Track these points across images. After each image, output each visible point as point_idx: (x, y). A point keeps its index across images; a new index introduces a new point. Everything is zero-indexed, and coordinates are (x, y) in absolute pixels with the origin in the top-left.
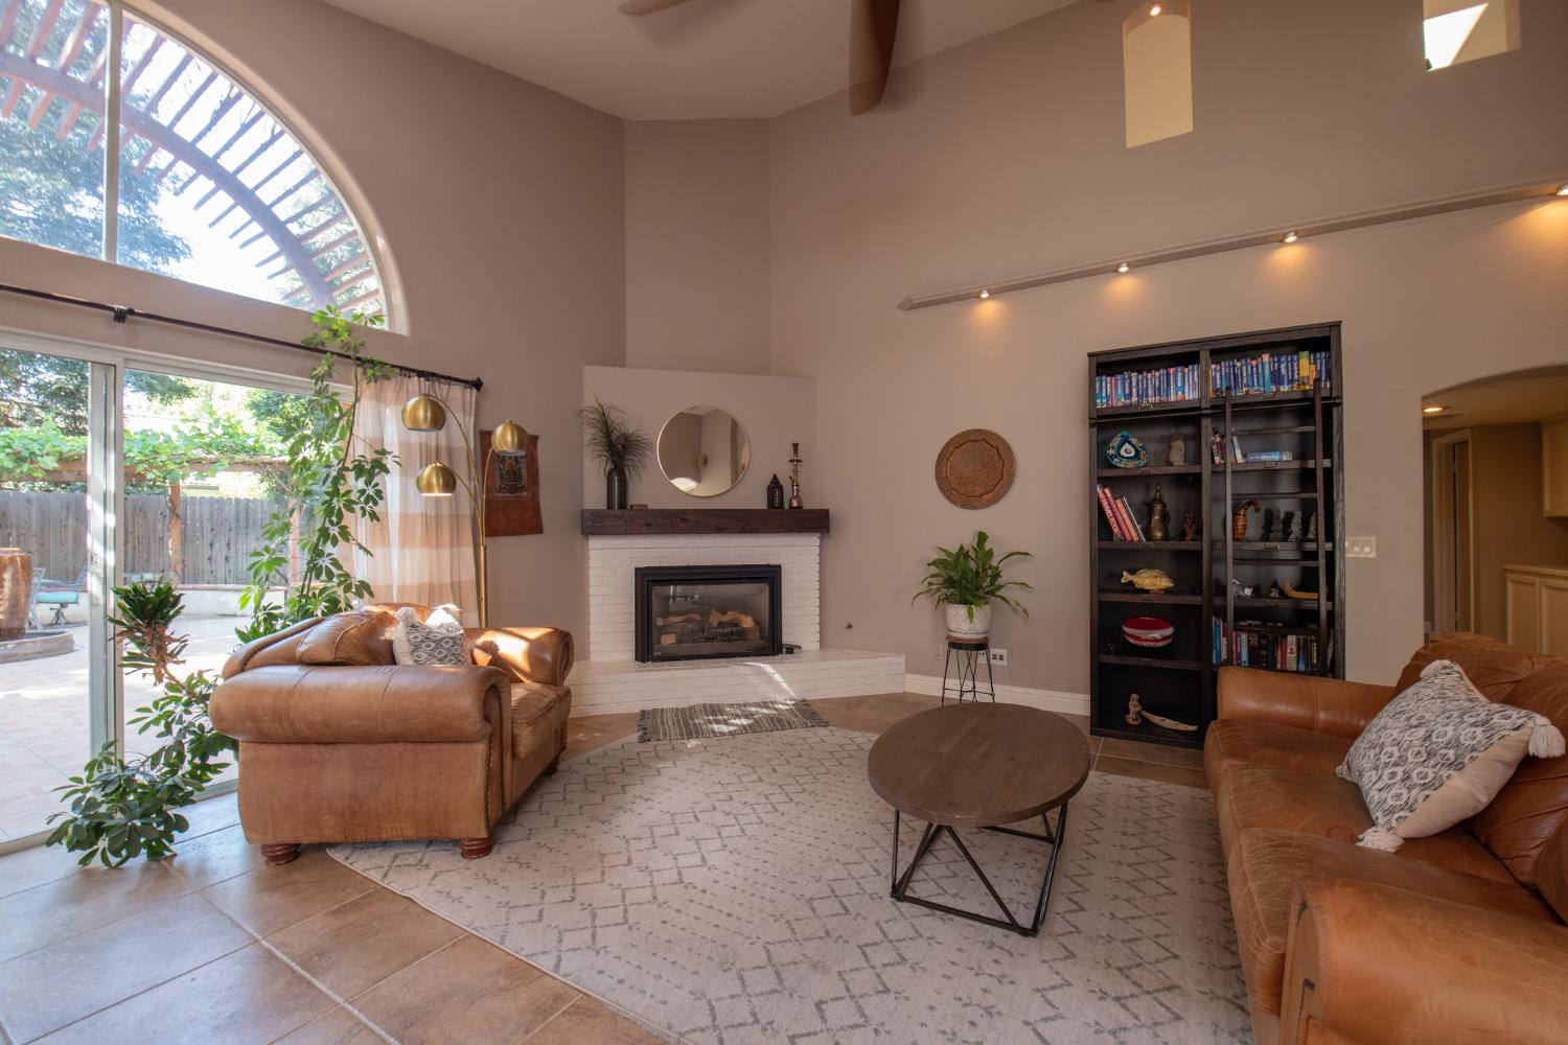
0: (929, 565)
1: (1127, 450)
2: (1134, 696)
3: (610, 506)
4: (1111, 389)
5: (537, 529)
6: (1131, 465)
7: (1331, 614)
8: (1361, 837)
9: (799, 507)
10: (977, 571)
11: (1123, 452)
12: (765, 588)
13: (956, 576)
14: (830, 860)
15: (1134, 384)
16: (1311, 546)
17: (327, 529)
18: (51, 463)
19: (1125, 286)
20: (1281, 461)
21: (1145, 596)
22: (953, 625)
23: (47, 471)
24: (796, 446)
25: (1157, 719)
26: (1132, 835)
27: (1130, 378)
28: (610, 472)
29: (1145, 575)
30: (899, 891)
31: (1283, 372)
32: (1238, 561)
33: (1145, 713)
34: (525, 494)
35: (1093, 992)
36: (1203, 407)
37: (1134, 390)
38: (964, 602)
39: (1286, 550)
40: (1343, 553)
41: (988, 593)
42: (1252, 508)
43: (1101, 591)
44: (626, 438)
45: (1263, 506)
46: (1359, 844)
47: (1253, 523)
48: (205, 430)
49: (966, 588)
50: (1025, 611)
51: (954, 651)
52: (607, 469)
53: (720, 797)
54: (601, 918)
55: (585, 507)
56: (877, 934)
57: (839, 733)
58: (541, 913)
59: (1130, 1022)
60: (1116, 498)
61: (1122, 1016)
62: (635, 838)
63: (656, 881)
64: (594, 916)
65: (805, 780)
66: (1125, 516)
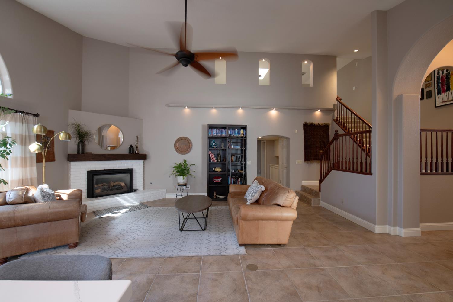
0: (173, 167)
1: (214, 144)
2: (215, 192)
3: (78, 153)
4: (212, 132)
5: (54, 160)
6: (215, 147)
7: (245, 174)
8: (246, 203)
9: (138, 153)
10: (184, 168)
12: (129, 175)
13: (180, 170)
14: (165, 229)
15: (216, 131)
16: (242, 163)
19: (214, 111)
21: (217, 173)
22: (179, 181)
24: (137, 137)
25: (219, 196)
29: (217, 168)
30: (181, 230)
31: (239, 132)
32: (232, 166)
34: (50, 149)
35: (215, 234)
36: (227, 137)
37: (216, 133)
38: (182, 175)
39: (239, 164)
40: (247, 164)
41: (187, 173)
42: (234, 156)
43: (209, 172)
45: (236, 155)
47: (234, 158)
49: (182, 173)
50: (194, 177)
51: (179, 187)
53: (133, 224)
54: (121, 248)
55: (69, 153)
56: (180, 236)
57: (155, 208)
58: (105, 251)
59: (220, 236)
60: (212, 153)
61: (219, 236)
62: (117, 235)
63: (129, 240)
64: (119, 248)
65: (152, 218)
66: (214, 157)
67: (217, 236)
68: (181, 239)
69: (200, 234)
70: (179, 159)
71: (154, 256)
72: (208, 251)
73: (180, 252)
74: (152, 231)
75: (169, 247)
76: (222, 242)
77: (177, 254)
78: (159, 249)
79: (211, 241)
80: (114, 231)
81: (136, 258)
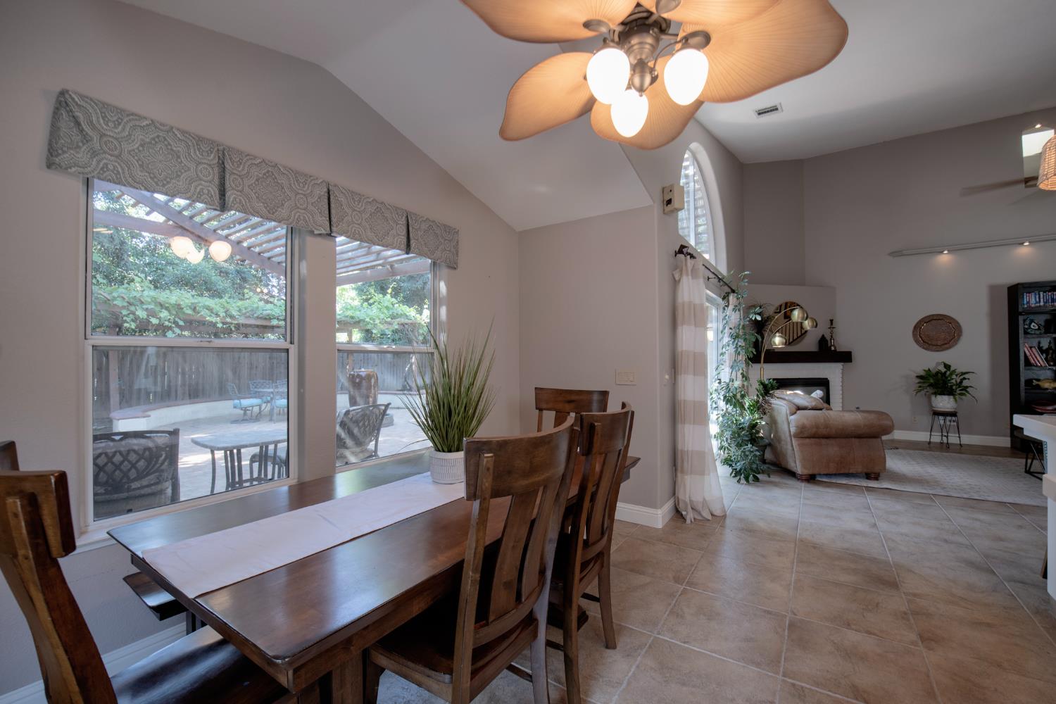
1: (1034, 326)
6: (1037, 332)
9: (835, 350)
11: (1032, 327)
15: (1042, 297)
21: (1049, 391)
22: (936, 405)
24: (832, 321)
29: (1044, 381)
37: (1042, 300)
51: (936, 417)
60: (1031, 347)
66: (1037, 355)
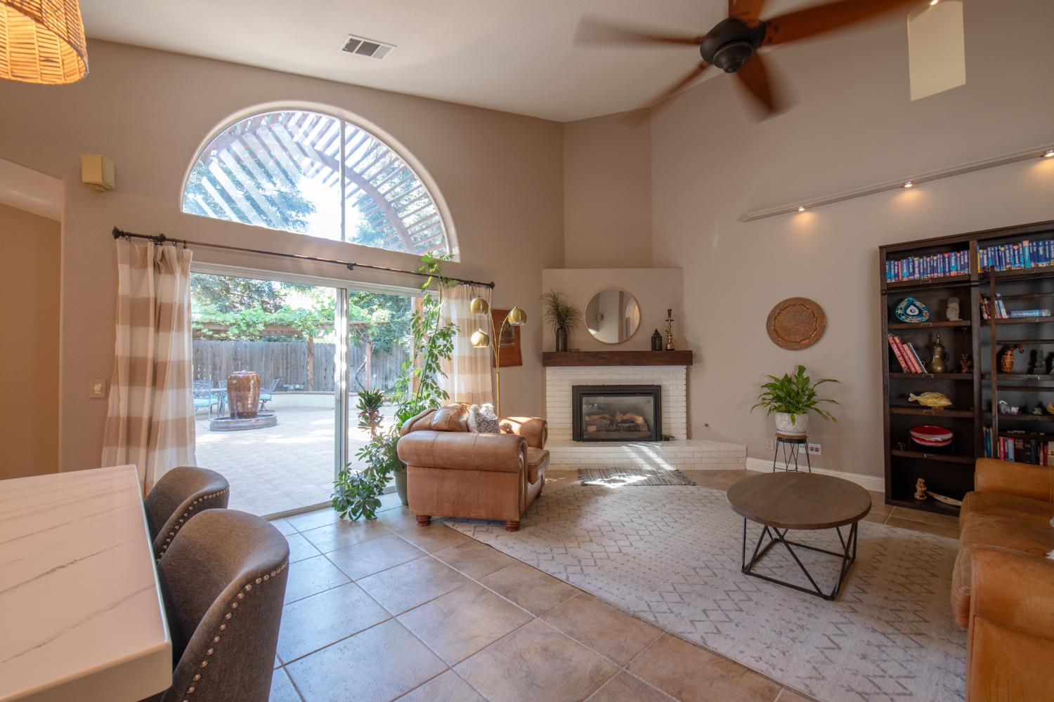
0: (763, 387)
1: (913, 310)
2: (920, 480)
3: (557, 350)
4: (898, 269)
5: (520, 363)
6: (915, 320)
8: (1049, 554)
9: (672, 349)
10: (798, 391)
11: (908, 312)
12: (651, 399)
13: (782, 394)
14: (704, 551)
15: (916, 265)
17: (431, 364)
18: (261, 327)
19: (910, 196)
20: (1041, 317)
22: (780, 426)
23: (260, 331)
24: (670, 311)
25: (941, 498)
26: (907, 561)
27: (913, 262)
28: (558, 329)
29: (927, 396)
30: (747, 571)
31: (1041, 252)
32: (1006, 388)
33: (930, 493)
34: (513, 344)
35: (868, 628)
36: (972, 280)
37: (917, 270)
38: (789, 412)
41: (806, 406)
42: (1018, 350)
43: (891, 406)
44: (568, 310)
46: (1049, 558)
47: (1019, 360)
48: (327, 307)
49: (790, 403)
50: (834, 419)
51: (781, 443)
52: (557, 329)
53: (634, 516)
54: (583, 562)
55: (544, 351)
56: (734, 587)
57: (703, 490)
58: (553, 557)
59: (890, 644)
60: (903, 343)
61: (885, 641)
62: (592, 531)
63: (607, 551)
64: (579, 561)
65: (684, 512)
66: (911, 356)
67: (877, 638)
68: (736, 596)
69: (808, 605)
70: (783, 362)
71: (641, 614)
72: (811, 678)
73: (713, 635)
74: (667, 546)
75: (689, 605)
76: (890, 672)
77: (702, 637)
78: (661, 599)
79: (839, 648)
80: (591, 520)
81: (600, 600)
